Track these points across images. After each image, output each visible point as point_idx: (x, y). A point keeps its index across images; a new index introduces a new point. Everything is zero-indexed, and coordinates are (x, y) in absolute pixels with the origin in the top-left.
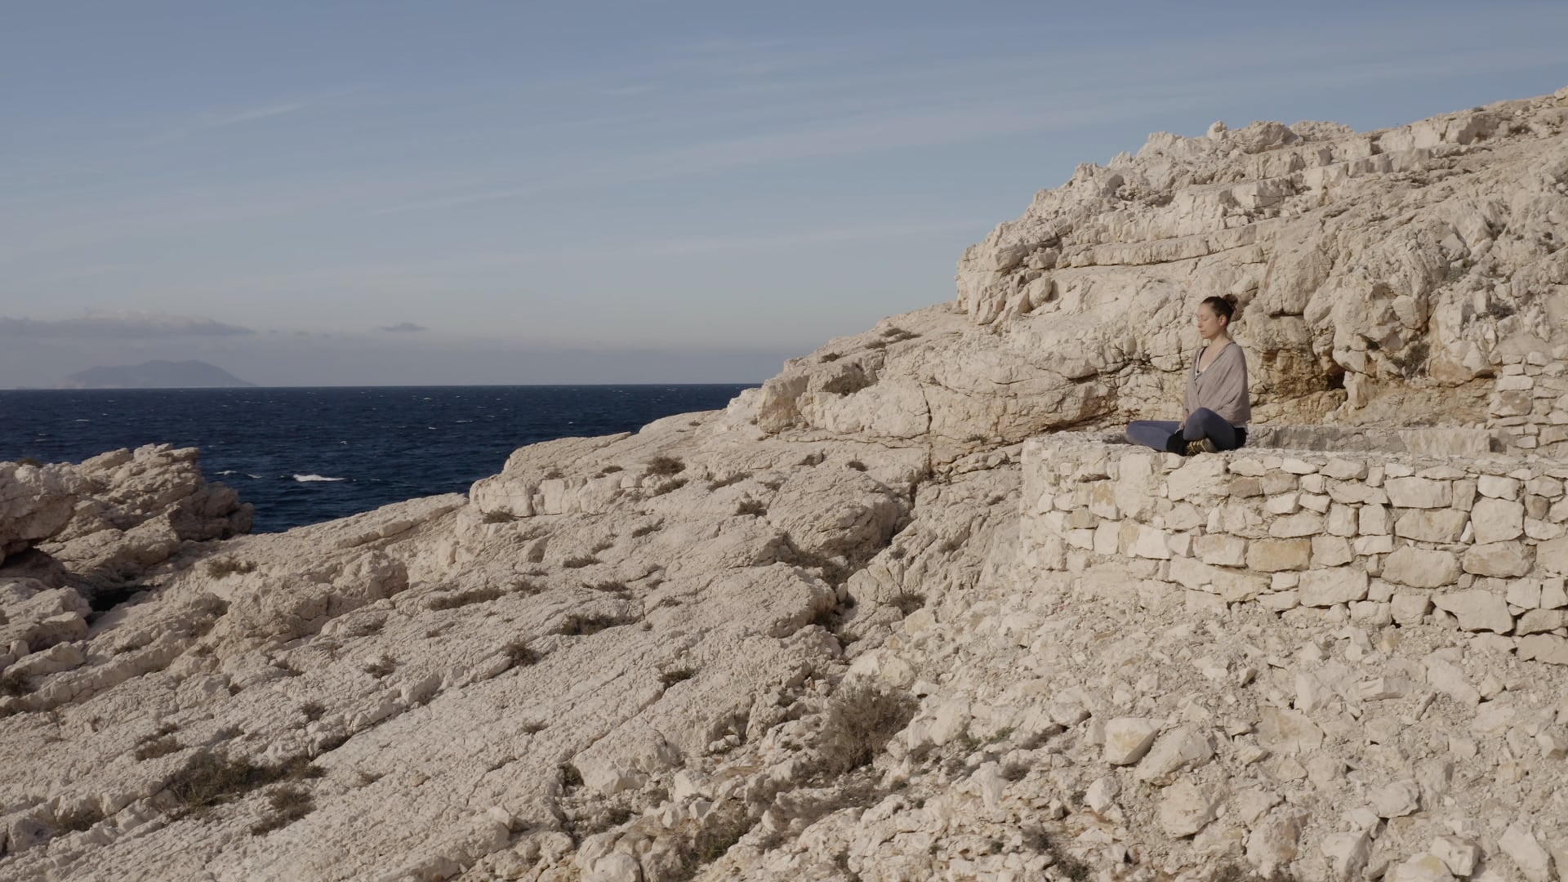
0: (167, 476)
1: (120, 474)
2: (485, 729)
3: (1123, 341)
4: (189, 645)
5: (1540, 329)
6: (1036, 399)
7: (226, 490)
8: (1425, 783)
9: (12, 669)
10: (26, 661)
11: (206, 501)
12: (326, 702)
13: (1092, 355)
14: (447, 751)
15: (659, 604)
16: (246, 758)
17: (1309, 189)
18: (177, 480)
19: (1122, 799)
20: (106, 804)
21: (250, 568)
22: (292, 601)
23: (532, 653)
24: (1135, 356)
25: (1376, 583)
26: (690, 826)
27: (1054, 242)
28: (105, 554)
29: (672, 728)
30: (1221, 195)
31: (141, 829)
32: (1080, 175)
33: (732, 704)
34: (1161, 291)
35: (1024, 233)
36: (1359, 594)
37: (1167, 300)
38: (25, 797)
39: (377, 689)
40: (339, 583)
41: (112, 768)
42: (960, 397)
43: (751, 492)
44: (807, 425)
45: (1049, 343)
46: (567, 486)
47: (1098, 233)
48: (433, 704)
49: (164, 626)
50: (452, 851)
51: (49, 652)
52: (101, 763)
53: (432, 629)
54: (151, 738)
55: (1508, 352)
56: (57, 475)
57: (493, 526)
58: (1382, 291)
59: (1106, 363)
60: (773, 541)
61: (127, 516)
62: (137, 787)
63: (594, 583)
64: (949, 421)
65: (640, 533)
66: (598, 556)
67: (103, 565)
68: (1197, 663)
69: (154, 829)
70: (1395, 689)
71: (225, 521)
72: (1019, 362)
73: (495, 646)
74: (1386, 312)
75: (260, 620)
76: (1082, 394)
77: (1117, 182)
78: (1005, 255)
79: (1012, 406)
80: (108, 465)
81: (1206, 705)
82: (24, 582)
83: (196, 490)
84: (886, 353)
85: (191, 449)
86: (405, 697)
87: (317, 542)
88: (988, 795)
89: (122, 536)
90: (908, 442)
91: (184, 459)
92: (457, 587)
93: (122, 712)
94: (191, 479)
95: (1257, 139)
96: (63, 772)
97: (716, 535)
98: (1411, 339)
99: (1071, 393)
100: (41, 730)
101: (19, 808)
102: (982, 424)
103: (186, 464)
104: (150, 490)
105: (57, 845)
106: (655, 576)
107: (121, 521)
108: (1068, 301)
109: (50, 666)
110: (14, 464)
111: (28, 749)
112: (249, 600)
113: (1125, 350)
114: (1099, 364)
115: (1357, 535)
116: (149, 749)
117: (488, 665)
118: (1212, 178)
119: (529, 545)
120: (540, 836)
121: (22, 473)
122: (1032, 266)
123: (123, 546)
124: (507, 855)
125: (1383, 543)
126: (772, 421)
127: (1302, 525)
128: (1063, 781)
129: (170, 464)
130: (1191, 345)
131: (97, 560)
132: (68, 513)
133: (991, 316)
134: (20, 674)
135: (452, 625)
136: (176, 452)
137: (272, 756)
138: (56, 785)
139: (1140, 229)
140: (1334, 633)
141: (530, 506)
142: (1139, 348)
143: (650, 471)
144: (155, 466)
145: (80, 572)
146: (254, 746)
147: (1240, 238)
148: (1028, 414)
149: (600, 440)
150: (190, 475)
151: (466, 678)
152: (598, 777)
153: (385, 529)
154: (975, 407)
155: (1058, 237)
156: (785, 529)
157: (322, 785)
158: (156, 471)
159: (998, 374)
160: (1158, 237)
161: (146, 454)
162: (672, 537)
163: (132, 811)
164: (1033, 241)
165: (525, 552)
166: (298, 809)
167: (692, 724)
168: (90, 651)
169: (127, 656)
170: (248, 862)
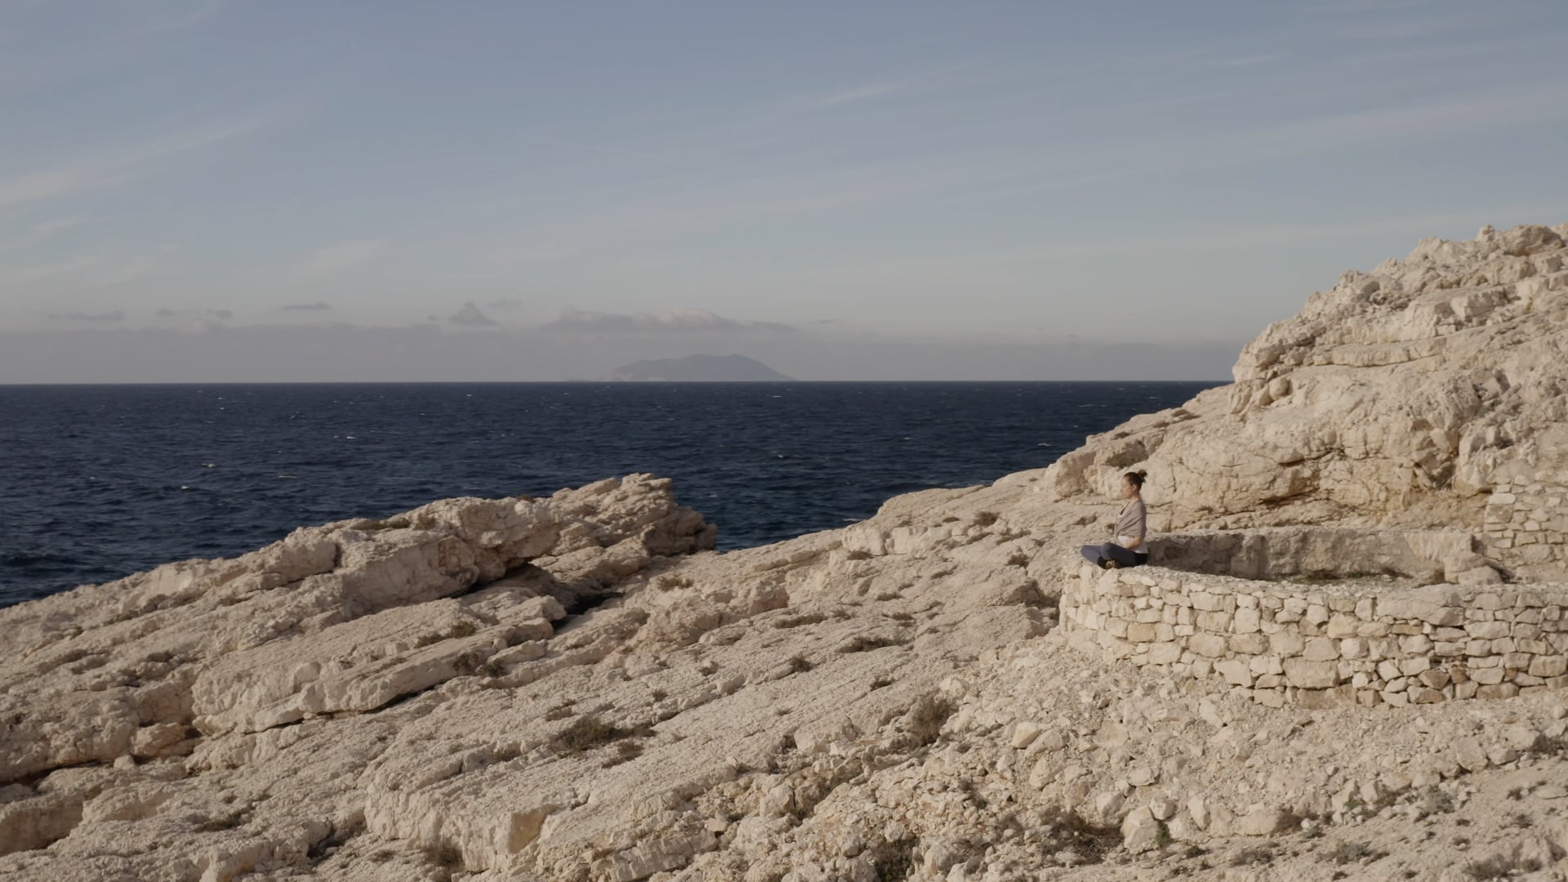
0: (645, 502)
1: (608, 500)
2: (757, 712)
3: (1324, 434)
4: (618, 645)
5: (1529, 458)
6: (1253, 479)
7: (694, 514)
8: (1165, 768)
9: (493, 658)
10: (503, 653)
11: (676, 522)
12: (668, 690)
13: (1299, 445)
14: (730, 724)
15: (926, 632)
16: (613, 723)
17: (1519, 298)
18: (653, 506)
19: (1015, 767)
20: (523, 746)
21: (689, 584)
22: (694, 616)
23: (808, 664)
24: (1335, 446)
25: (1187, 653)
26: (830, 773)
27: (1309, 342)
28: (588, 567)
29: (858, 717)
30: (1437, 307)
31: (541, 762)
32: (1343, 281)
33: (900, 704)
34: (1360, 392)
35: (1286, 334)
36: (1176, 659)
37: (1361, 401)
38: (477, 741)
39: (703, 683)
40: (733, 603)
41: (531, 725)
42: (1195, 476)
43: (1023, 547)
44: (1092, 491)
45: (1270, 434)
46: (911, 533)
47: (1342, 335)
48: (736, 695)
49: (602, 631)
50: (699, 779)
51: (520, 647)
52: (525, 722)
53: (766, 643)
54: (557, 708)
55: (1500, 476)
56: (546, 509)
57: (854, 562)
58: (1420, 425)
59: (1311, 451)
60: (1022, 587)
61: (610, 535)
62: (543, 737)
63: (890, 614)
64: (1187, 495)
65: (939, 575)
66: (902, 593)
67: (586, 576)
68: (1081, 693)
69: (549, 762)
70: (1175, 716)
71: (692, 539)
72: (1240, 450)
73: (785, 658)
74: (1424, 440)
75: (668, 629)
76: (1289, 476)
77: (1374, 287)
78: (1263, 354)
79: (1234, 484)
80: (599, 491)
81: (1070, 718)
82: (518, 590)
83: (668, 513)
84: (1166, 432)
85: (666, 480)
86: (719, 689)
87: (742, 565)
88: (947, 759)
89: (603, 552)
90: (1157, 509)
91: (661, 487)
92: (797, 613)
93: (552, 691)
94: (664, 505)
95: (1517, 241)
96: (501, 726)
97: (987, 580)
98: (1446, 460)
99: (1280, 475)
100: (500, 701)
101: (472, 747)
102: (1211, 497)
103: (661, 493)
104: (631, 513)
105: (491, 769)
106: (935, 610)
107: (605, 539)
108: (1298, 396)
109: (520, 657)
110: (514, 499)
111: (489, 713)
112: (663, 615)
113: (1326, 441)
114: (1305, 452)
115: (1177, 624)
116: (555, 714)
117: (778, 670)
118: (1458, 283)
119: (861, 581)
120: (755, 775)
121: (520, 507)
122: (1286, 361)
123: (603, 561)
124: (732, 784)
125: (1188, 630)
126: (1065, 487)
127: (1150, 616)
128: (985, 754)
129: (648, 492)
130: (1374, 439)
131: (582, 572)
132: (554, 537)
133: (1239, 407)
134: (498, 662)
135: (782, 640)
136: (653, 482)
137: (628, 723)
138: (497, 734)
139: (1373, 333)
140: (1158, 681)
141: (883, 548)
142: (1338, 440)
143: (976, 523)
144: (635, 493)
145: (567, 581)
146: (619, 716)
147: (1431, 349)
148: (1247, 491)
149: (955, 492)
150: (663, 501)
151: (762, 678)
152: (804, 743)
153: (793, 557)
154: (1206, 484)
155: (1313, 337)
156: (1036, 578)
157: (652, 741)
158: (637, 497)
159: (1224, 459)
160: (1386, 341)
161: (631, 483)
162: (955, 581)
163: (538, 751)
164: (1291, 341)
165: (856, 587)
166: (631, 754)
167: (871, 714)
168: (549, 648)
169: (574, 652)
170: (594, 782)
